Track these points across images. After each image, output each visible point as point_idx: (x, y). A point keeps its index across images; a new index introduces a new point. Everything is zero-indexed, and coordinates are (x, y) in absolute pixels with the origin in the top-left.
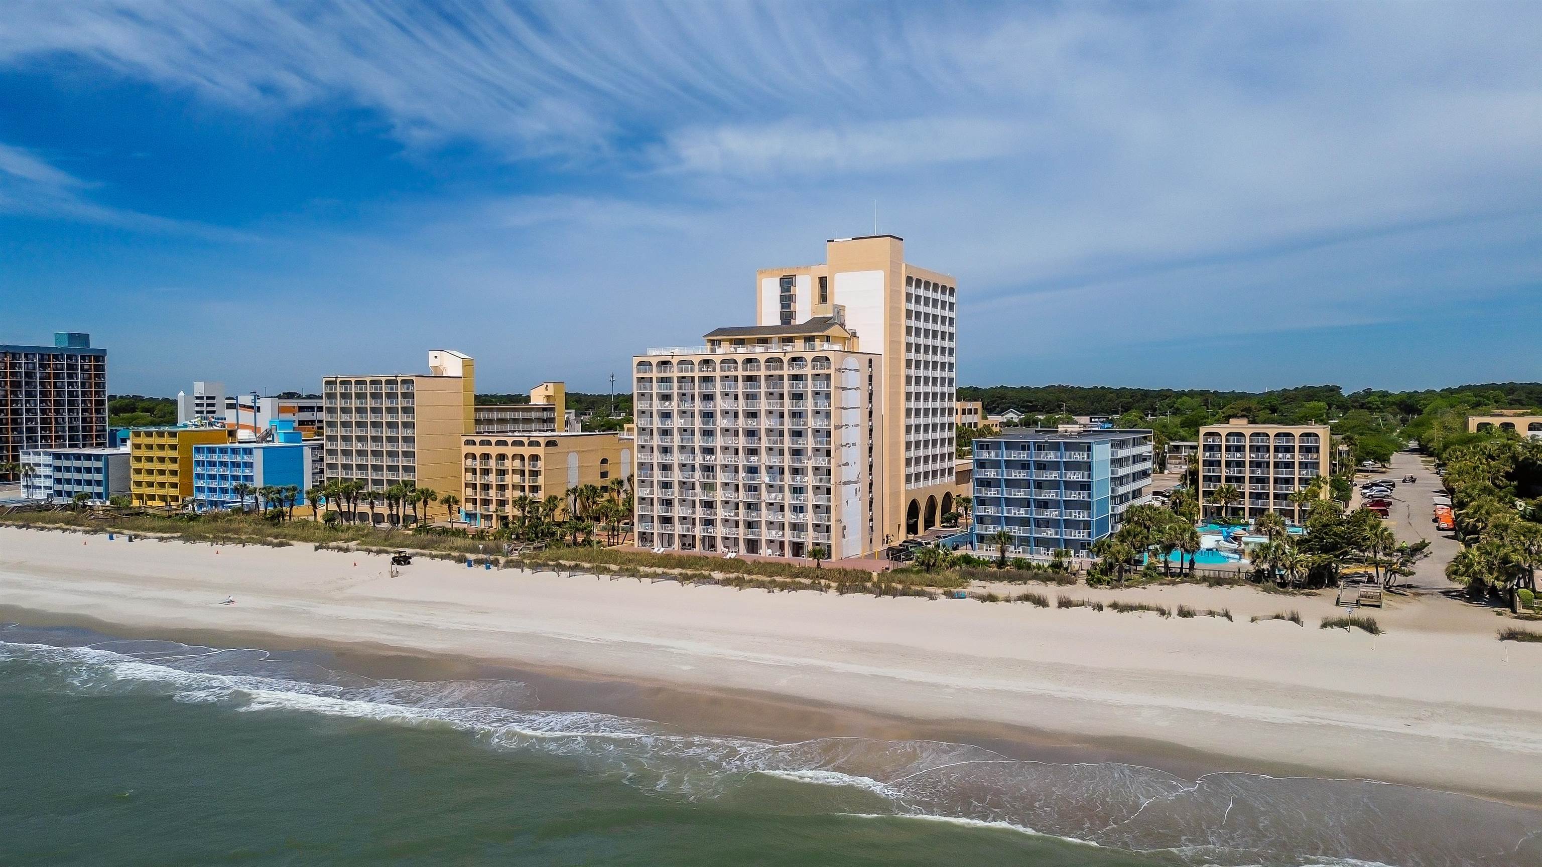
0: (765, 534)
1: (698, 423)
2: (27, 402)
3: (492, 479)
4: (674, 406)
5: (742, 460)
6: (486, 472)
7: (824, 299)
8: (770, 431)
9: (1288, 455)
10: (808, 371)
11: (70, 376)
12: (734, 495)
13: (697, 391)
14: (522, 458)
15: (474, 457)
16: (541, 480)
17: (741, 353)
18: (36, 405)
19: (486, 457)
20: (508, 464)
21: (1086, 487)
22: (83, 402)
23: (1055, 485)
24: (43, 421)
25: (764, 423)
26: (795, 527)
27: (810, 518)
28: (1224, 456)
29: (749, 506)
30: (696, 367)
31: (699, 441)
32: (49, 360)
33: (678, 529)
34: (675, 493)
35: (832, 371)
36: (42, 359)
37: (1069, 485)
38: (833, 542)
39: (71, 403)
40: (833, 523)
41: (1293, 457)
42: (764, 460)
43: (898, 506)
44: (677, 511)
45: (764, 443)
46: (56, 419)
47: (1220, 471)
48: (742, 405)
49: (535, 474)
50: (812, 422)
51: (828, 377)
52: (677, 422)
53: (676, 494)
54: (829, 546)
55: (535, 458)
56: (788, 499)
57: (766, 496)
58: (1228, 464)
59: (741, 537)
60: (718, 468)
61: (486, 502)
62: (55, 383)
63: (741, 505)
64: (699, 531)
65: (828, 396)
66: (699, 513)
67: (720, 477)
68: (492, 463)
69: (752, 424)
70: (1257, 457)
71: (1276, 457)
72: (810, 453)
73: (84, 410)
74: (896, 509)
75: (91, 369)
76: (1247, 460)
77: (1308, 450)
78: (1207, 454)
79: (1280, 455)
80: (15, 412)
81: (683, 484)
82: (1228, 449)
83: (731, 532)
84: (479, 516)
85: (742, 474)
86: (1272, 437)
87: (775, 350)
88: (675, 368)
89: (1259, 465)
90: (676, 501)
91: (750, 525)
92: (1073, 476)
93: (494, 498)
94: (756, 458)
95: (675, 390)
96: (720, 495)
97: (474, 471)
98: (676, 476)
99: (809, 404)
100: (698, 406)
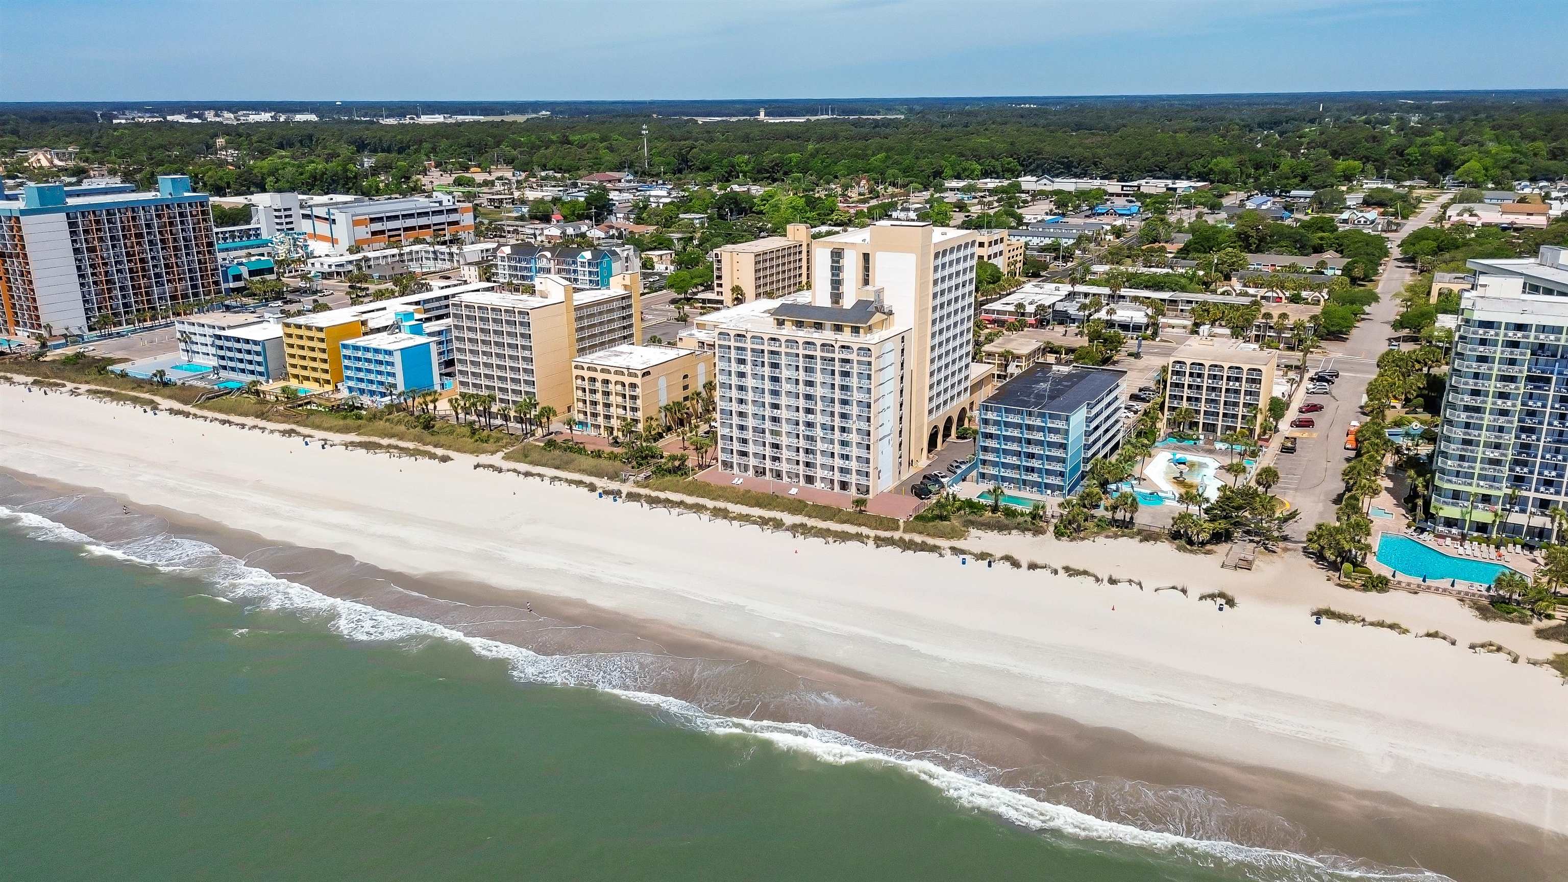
0: (819, 473)
1: (768, 385)
2: (151, 250)
3: (599, 397)
4: (748, 369)
5: (802, 417)
6: (594, 392)
7: (866, 282)
8: (823, 398)
9: (1237, 384)
10: (853, 357)
11: (182, 223)
12: (796, 440)
13: (766, 360)
14: (623, 385)
15: (583, 379)
16: (639, 402)
17: (803, 335)
18: (158, 252)
19: (593, 380)
20: (611, 387)
21: (1063, 446)
22: (197, 245)
23: (1040, 443)
24: (166, 266)
25: (819, 391)
26: (842, 470)
27: (854, 465)
28: (1187, 380)
29: (807, 451)
30: (766, 343)
31: (768, 399)
32: (163, 210)
33: (752, 461)
34: (749, 435)
35: (872, 359)
36: (157, 210)
37: (1051, 445)
38: (871, 484)
39: (186, 247)
40: (871, 471)
41: (1240, 386)
42: (819, 419)
43: (923, 434)
44: (751, 448)
45: (819, 406)
46: (176, 263)
47: (1183, 392)
48: (802, 375)
49: (634, 398)
50: (856, 396)
51: (869, 363)
52: (750, 382)
53: (751, 436)
54: (868, 487)
55: (633, 386)
56: (837, 449)
57: (820, 446)
58: (1190, 387)
59: (801, 473)
60: (784, 421)
61: (595, 415)
62: (171, 231)
63: (801, 450)
64: (768, 464)
65: (869, 377)
66: (768, 451)
67: (785, 428)
68: (598, 385)
69: (810, 390)
70: (1213, 383)
71: (1227, 384)
72: (855, 418)
73: (198, 253)
74: (920, 438)
75: (198, 214)
76: (1205, 385)
77: (1254, 381)
78: (1174, 377)
79: (1231, 383)
80: (142, 261)
81: (755, 429)
82: (1191, 375)
83: (793, 468)
84: (589, 425)
85: (802, 427)
86: (1226, 369)
87: (828, 335)
88: (749, 340)
89: (1214, 389)
90: (751, 441)
91: (808, 464)
92: (1054, 438)
93: (602, 413)
94: (813, 416)
95: (749, 357)
96: (784, 441)
97: (584, 390)
98: (750, 422)
99: (854, 382)
100: (767, 371)
